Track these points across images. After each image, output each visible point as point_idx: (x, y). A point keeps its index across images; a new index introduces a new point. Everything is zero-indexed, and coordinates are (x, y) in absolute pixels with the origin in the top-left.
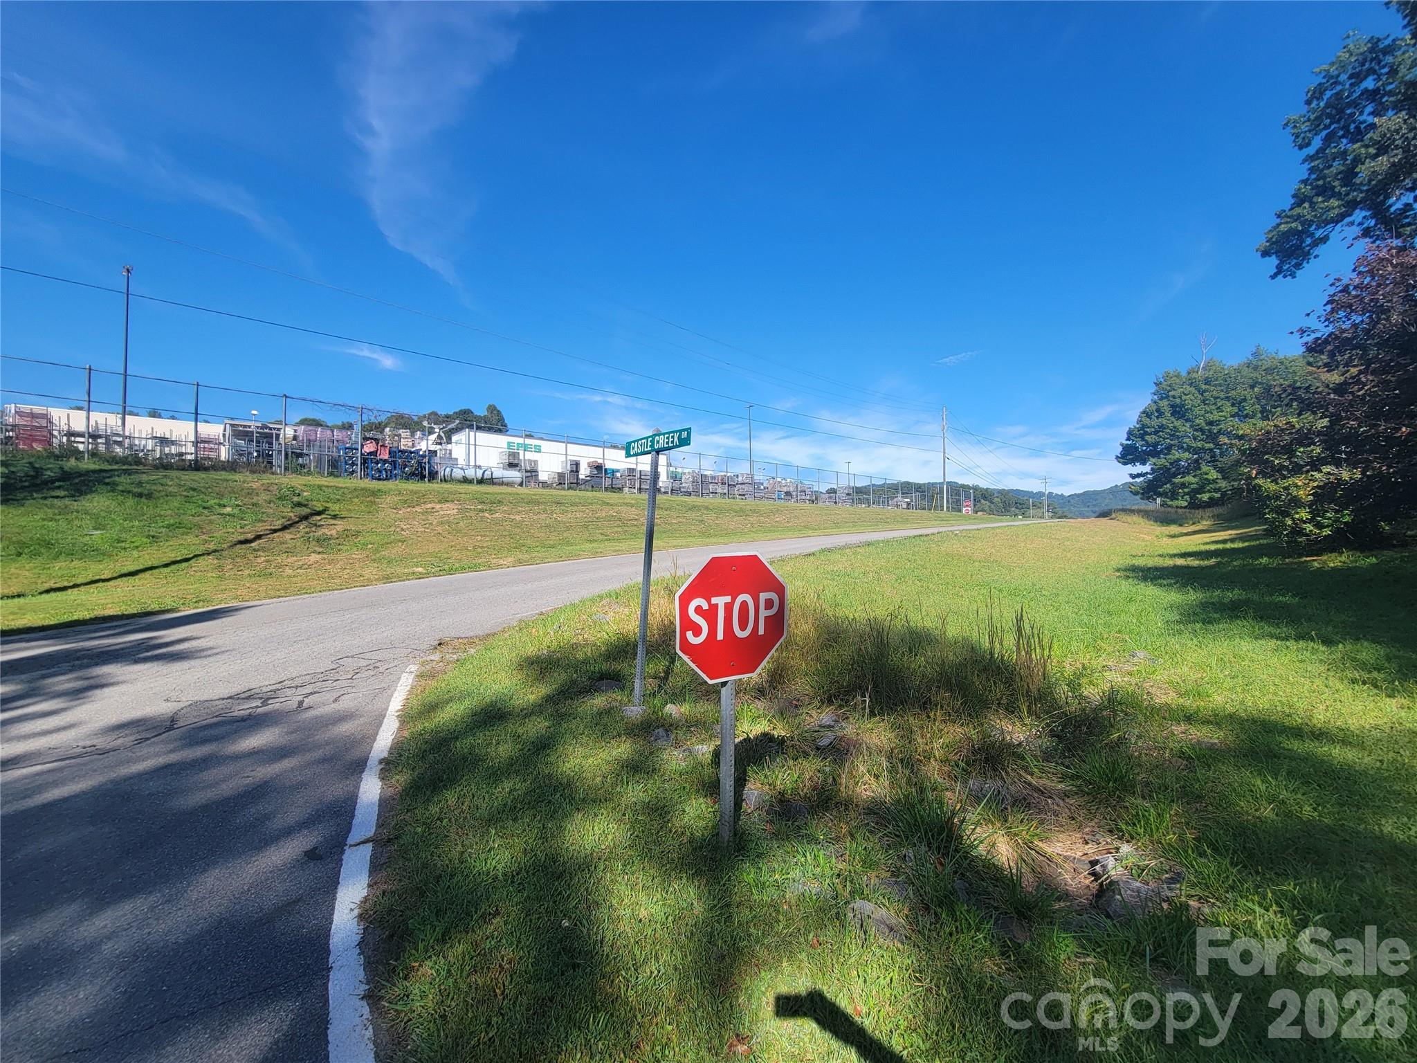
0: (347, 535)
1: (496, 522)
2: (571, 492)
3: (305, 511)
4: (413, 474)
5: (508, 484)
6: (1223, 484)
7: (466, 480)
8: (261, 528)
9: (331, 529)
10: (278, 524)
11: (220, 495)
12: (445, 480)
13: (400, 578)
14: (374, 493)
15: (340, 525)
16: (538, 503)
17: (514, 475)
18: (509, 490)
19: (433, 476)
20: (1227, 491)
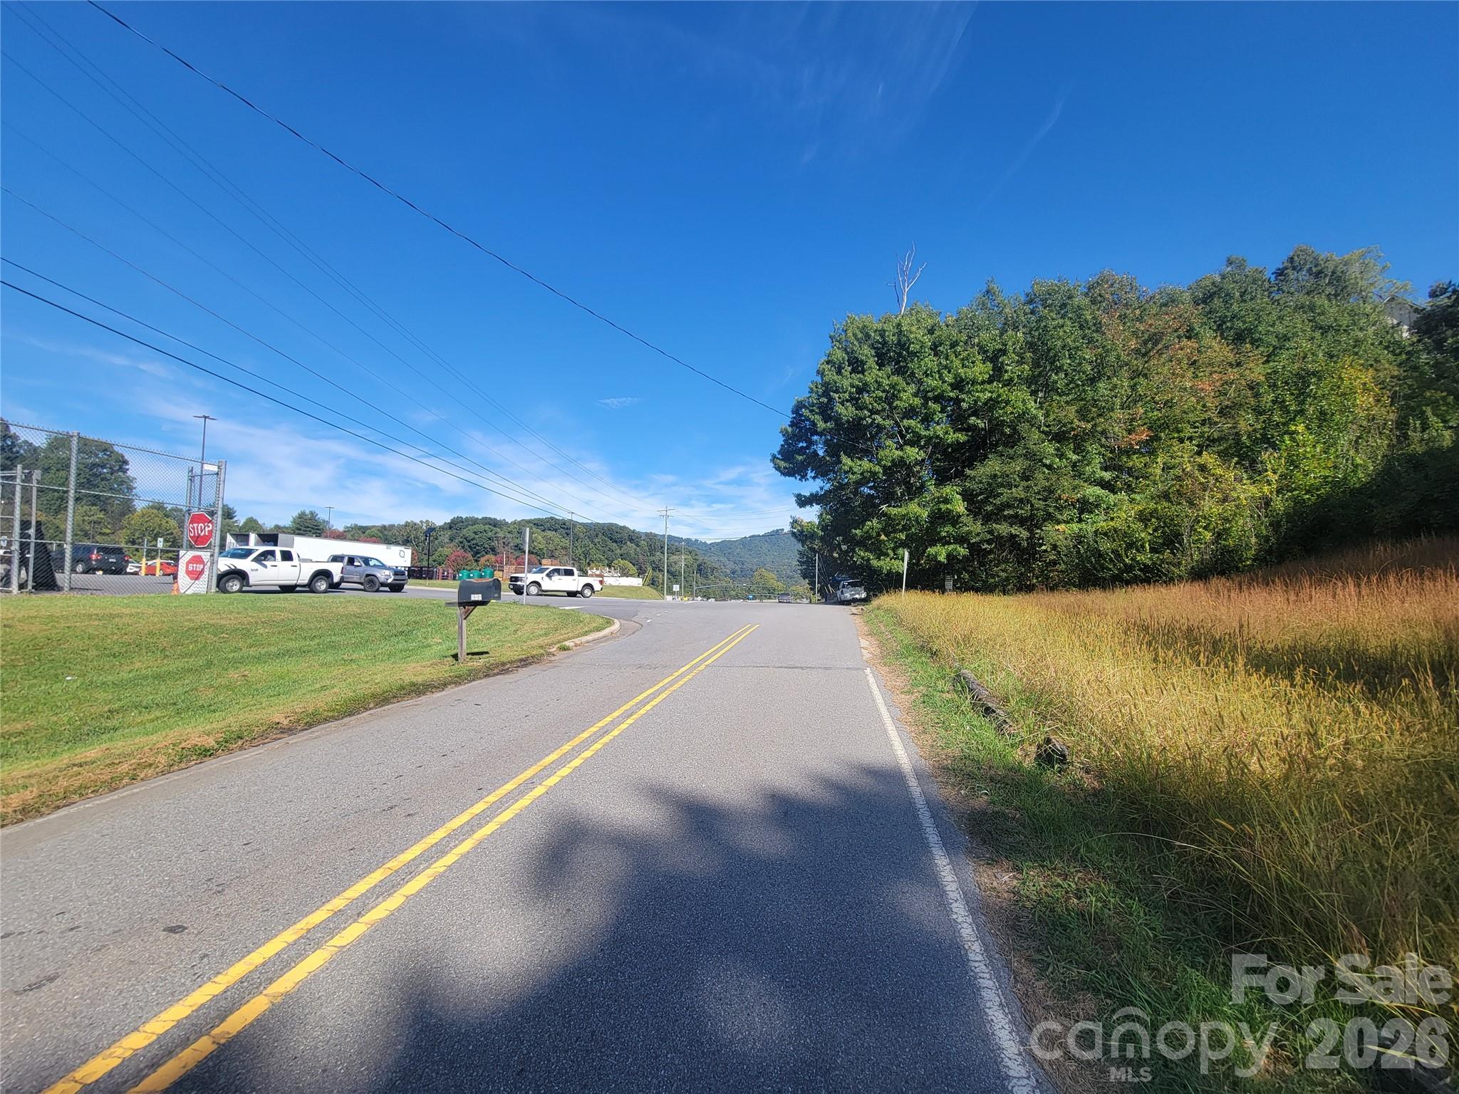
6: (974, 527)
20: (982, 541)
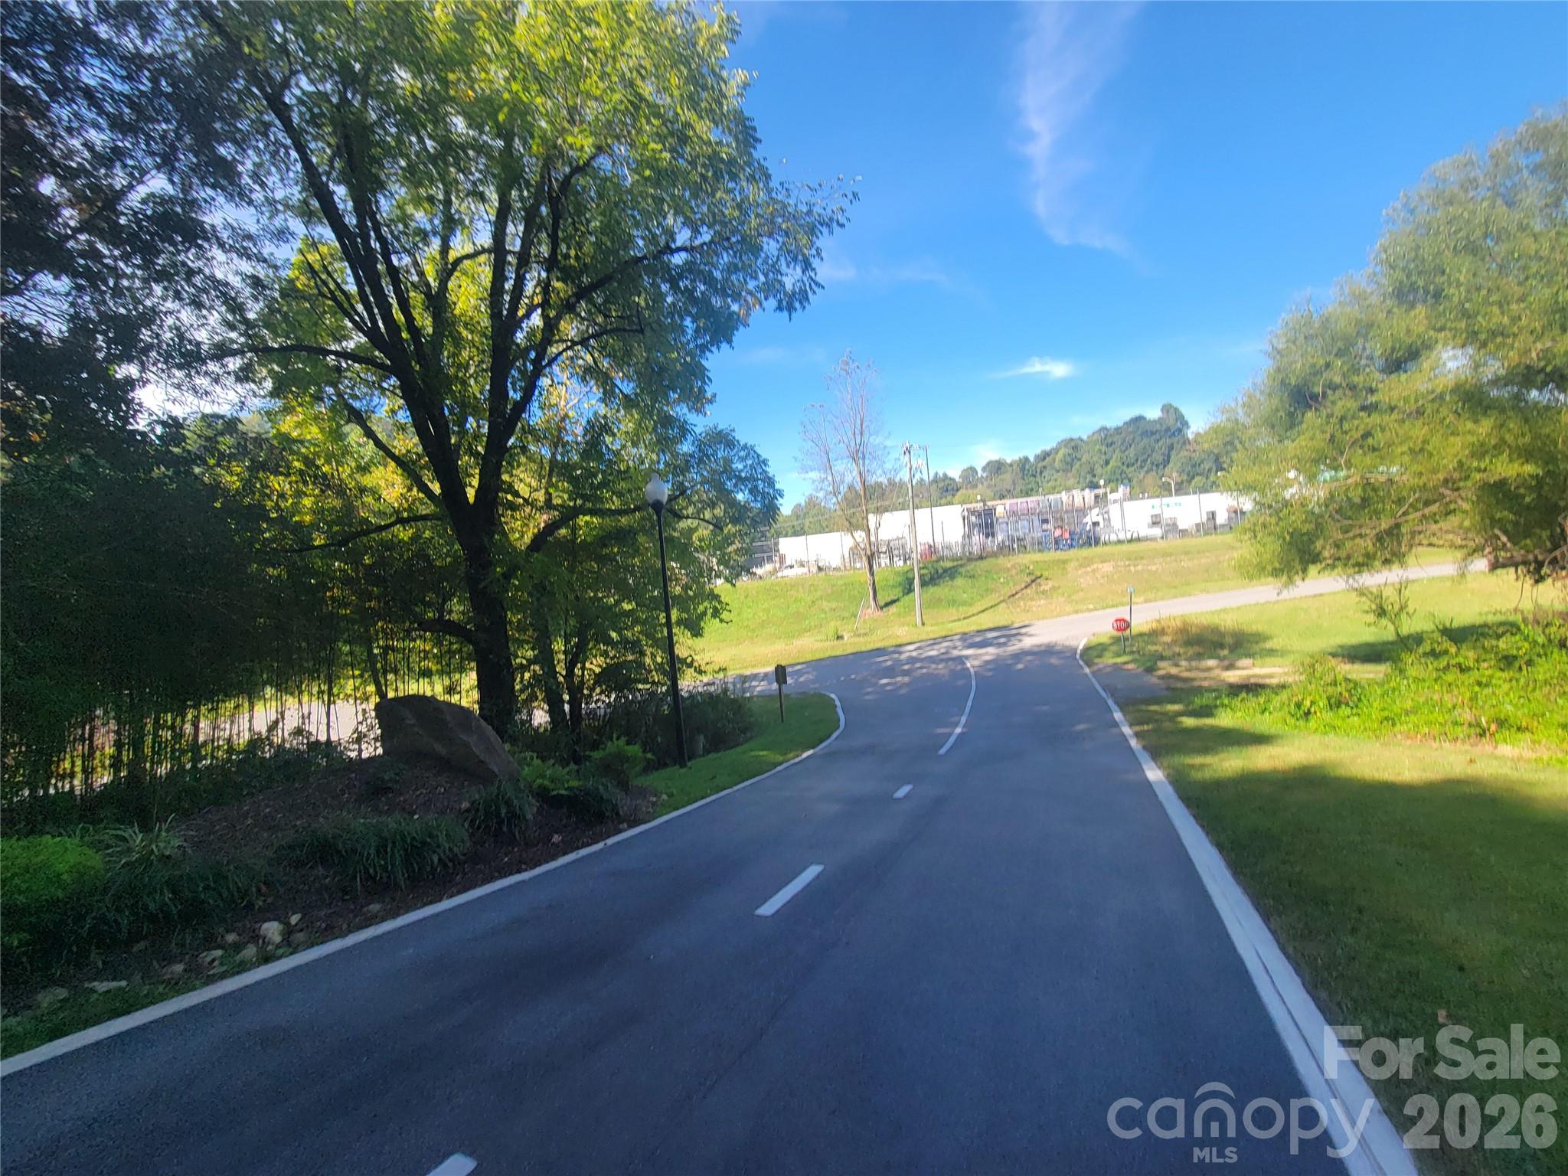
0: (1054, 588)
1: (1137, 573)
2: (1209, 538)
3: (1033, 578)
4: (1084, 544)
5: (1151, 540)
7: (1120, 542)
8: (1018, 588)
9: (1047, 586)
10: (1023, 586)
11: (997, 573)
12: (1105, 544)
13: (1082, 612)
14: (1065, 562)
15: (1050, 584)
16: (1170, 555)
17: (1157, 532)
18: (1152, 545)
19: (1097, 542)
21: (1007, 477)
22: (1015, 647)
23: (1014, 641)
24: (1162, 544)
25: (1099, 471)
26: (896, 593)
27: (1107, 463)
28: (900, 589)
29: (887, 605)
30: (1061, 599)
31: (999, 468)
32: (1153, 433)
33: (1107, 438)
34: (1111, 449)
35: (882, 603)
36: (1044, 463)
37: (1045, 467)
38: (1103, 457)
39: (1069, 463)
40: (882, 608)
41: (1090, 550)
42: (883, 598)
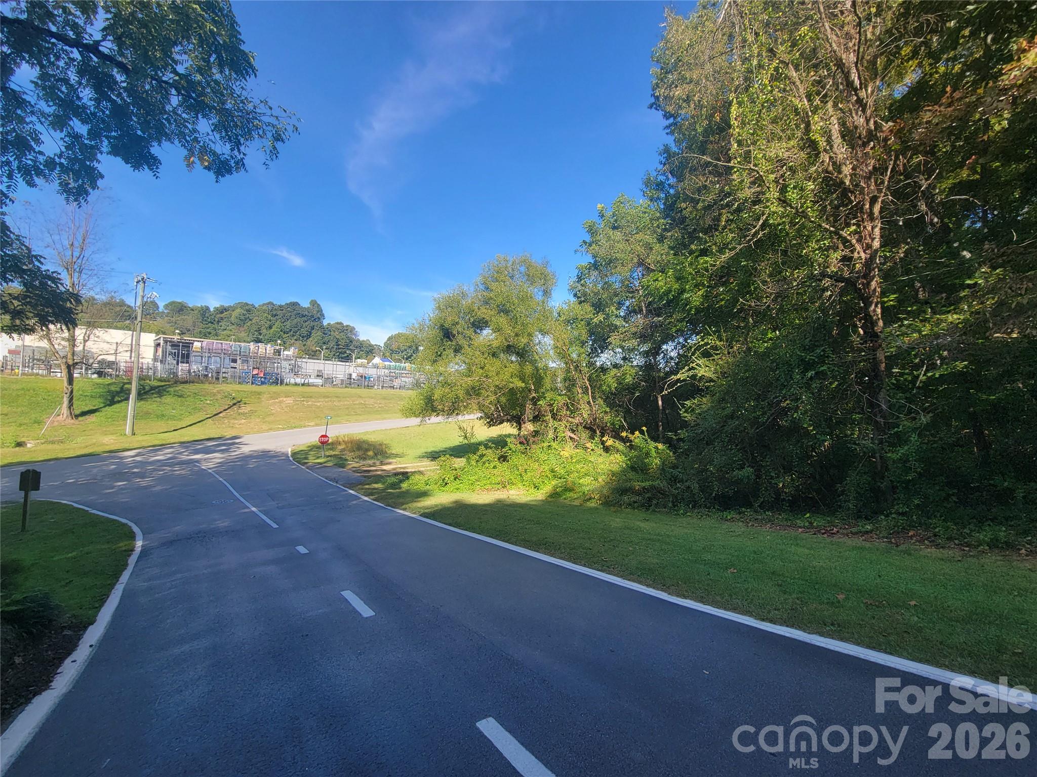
0: (252, 412)
1: (309, 406)
2: (347, 389)
3: (235, 401)
4: (274, 382)
5: (315, 386)
7: (296, 384)
8: (222, 409)
9: (245, 409)
10: (226, 407)
11: (204, 396)
12: (287, 384)
14: (259, 394)
15: (248, 408)
16: (325, 397)
17: (319, 381)
18: (316, 389)
19: (282, 382)
21: (188, 320)
22: (235, 453)
23: (233, 448)
24: (322, 390)
25: (264, 331)
26: (97, 403)
27: (270, 327)
28: (101, 400)
29: (84, 414)
30: (258, 420)
31: (181, 310)
32: (303, 316)
33: (274, 311)
34: (275, 319)
35: (77, 412)
36: (222, 316)
37: (222, 319)
38: (268, 322)
39: (243, 321)
40: (77, 416)
41: (277, 387)
42: (79, 407)
